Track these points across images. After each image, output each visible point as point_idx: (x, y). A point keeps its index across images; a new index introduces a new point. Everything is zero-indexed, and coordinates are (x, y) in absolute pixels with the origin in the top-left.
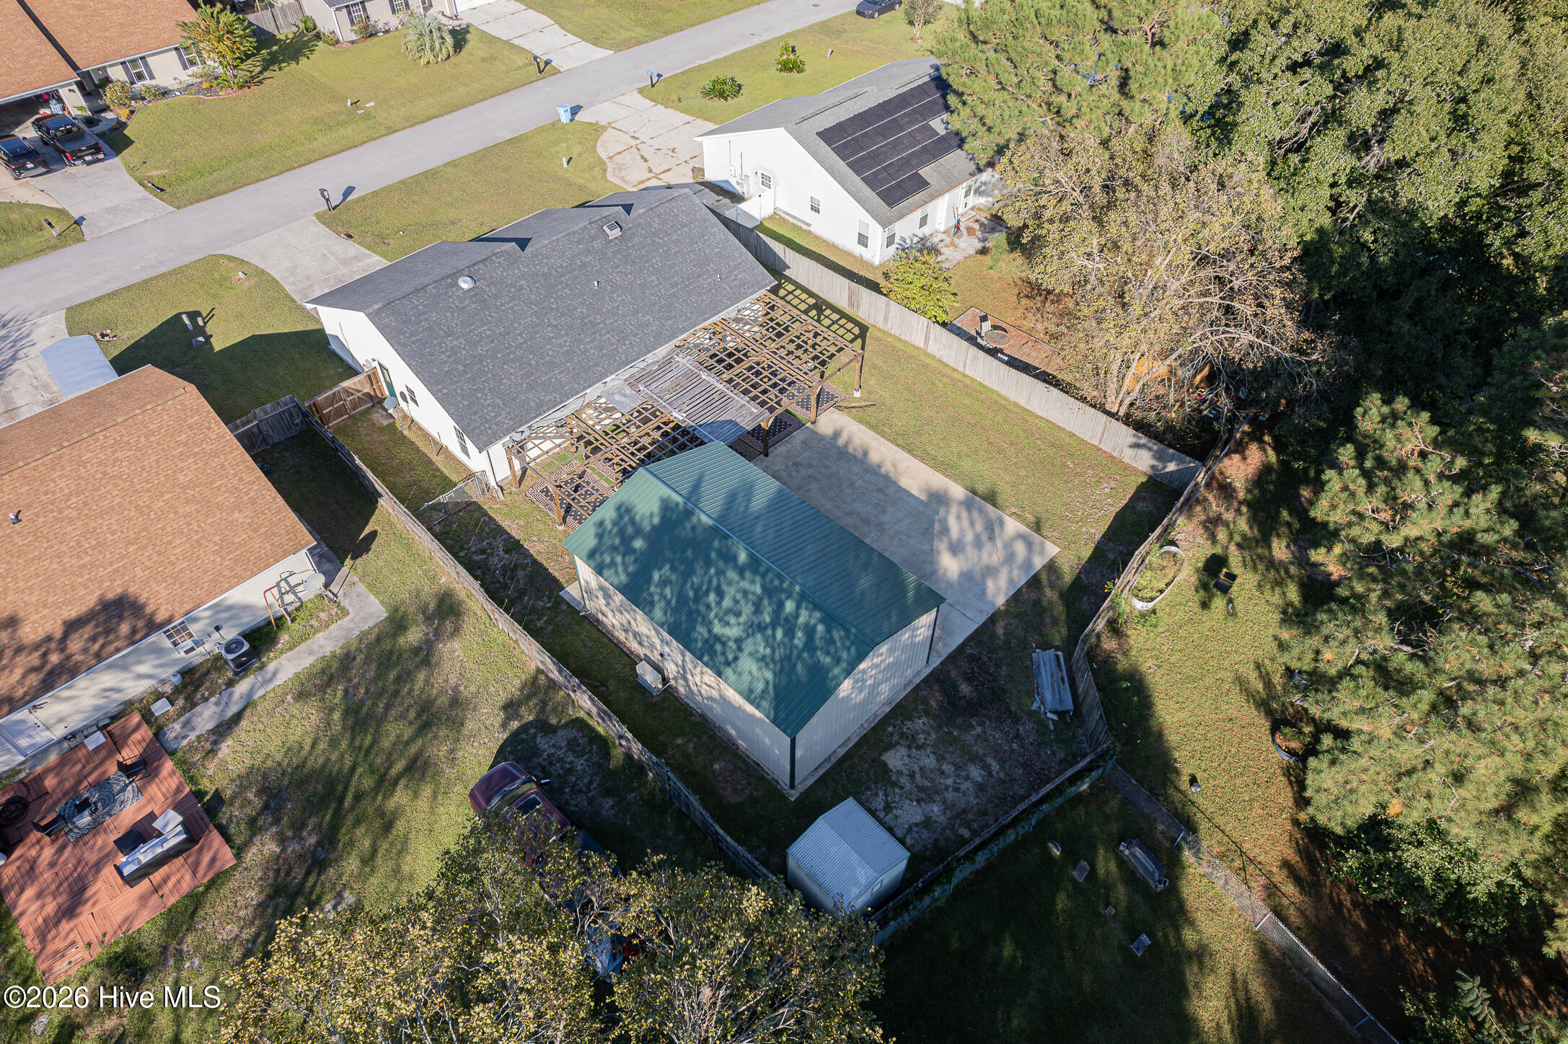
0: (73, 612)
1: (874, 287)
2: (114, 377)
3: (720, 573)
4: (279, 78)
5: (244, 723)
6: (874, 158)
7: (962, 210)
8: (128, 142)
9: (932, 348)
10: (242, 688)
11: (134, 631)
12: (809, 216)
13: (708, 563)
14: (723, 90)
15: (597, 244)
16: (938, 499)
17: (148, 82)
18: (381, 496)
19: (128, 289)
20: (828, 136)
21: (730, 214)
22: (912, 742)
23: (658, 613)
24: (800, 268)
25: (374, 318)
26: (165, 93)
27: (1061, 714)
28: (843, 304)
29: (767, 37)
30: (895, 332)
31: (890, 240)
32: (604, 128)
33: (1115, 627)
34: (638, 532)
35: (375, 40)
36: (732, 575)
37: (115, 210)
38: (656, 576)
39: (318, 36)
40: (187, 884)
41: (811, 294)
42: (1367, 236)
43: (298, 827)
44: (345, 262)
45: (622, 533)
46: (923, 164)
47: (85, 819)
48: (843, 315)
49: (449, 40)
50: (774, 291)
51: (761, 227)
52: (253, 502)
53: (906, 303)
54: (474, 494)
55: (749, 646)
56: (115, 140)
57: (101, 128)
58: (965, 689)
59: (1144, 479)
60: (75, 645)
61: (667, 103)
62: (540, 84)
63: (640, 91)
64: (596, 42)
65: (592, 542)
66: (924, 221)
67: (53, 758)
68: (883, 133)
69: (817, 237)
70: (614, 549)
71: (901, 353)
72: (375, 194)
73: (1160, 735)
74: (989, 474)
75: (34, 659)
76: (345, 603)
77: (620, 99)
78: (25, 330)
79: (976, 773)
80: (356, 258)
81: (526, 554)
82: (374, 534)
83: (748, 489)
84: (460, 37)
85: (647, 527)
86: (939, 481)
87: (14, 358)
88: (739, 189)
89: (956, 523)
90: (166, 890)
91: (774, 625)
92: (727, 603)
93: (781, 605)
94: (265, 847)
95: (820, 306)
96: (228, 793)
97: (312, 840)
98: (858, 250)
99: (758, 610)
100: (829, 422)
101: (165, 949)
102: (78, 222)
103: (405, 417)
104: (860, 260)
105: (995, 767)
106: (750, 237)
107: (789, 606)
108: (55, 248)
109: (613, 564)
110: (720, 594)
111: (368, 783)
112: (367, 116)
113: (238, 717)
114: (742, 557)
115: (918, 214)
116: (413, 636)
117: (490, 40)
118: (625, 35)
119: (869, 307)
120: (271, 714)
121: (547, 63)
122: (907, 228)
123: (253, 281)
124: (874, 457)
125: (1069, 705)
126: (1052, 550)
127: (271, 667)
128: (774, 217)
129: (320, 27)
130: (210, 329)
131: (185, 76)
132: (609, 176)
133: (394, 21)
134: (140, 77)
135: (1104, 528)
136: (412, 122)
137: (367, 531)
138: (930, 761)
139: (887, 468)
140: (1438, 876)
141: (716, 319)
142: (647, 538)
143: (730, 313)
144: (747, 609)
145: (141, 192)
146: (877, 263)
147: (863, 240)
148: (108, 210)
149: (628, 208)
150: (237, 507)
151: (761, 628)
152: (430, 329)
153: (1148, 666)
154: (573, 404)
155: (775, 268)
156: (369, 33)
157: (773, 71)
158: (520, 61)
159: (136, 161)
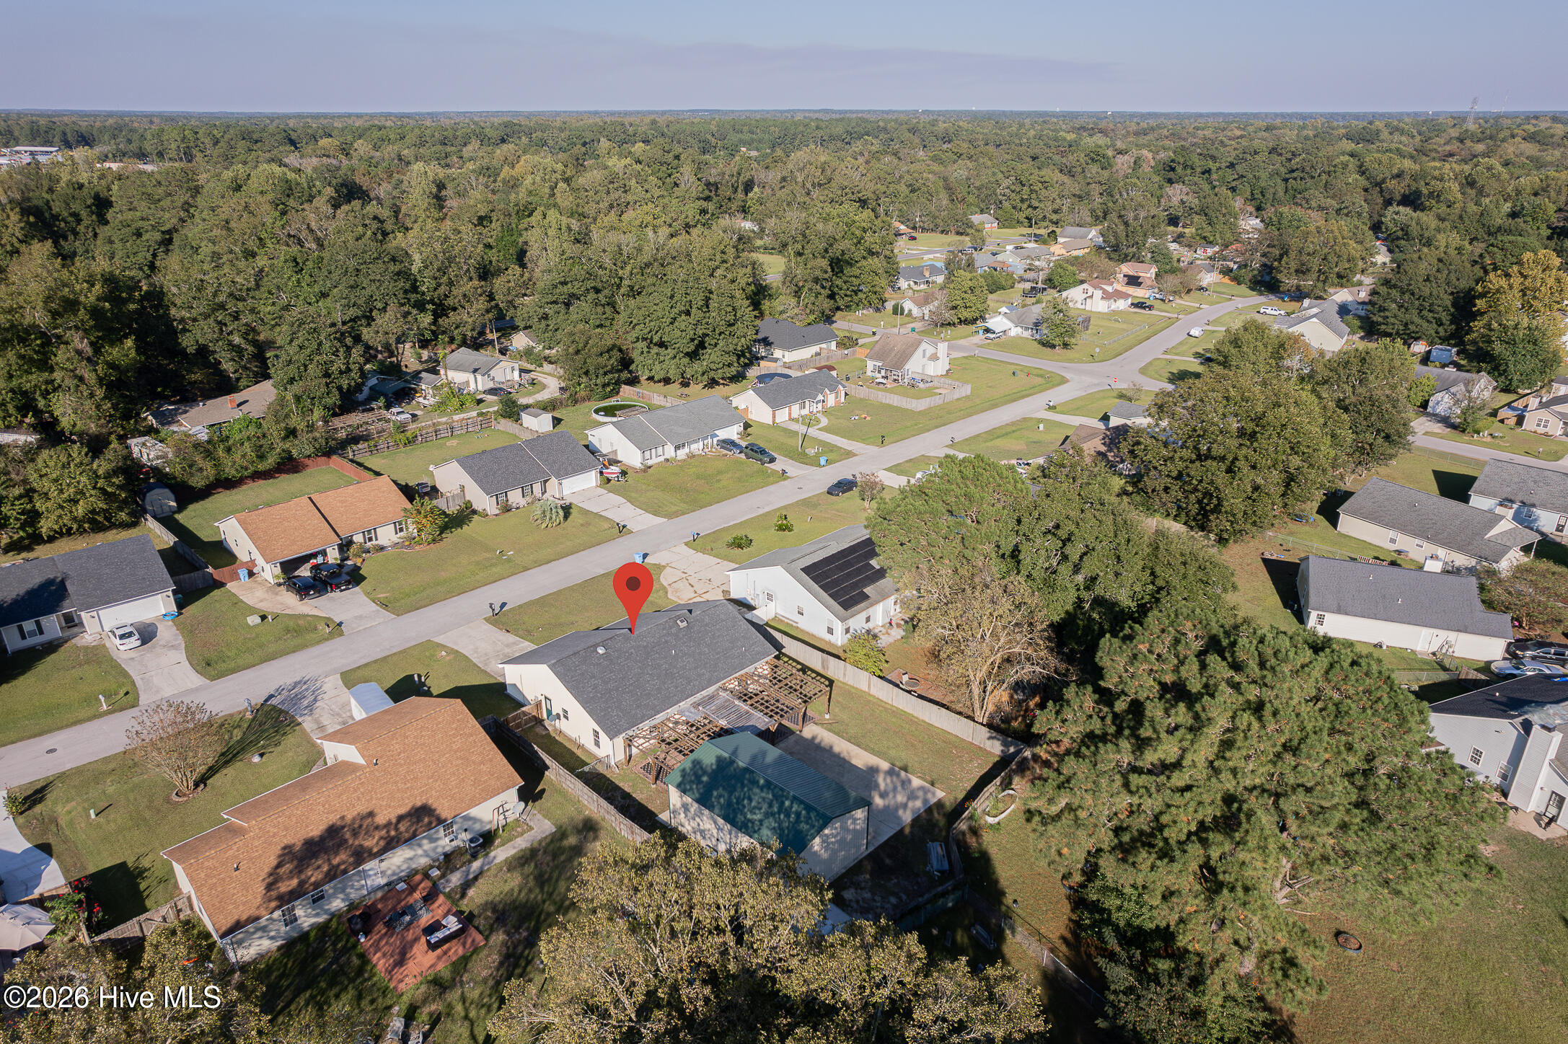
0: (402, 811)
1: (838, 657)
2: (392, 704)
3: (750, 789)
4: (452, 537)
5: (481, 881)
6: (836, 583)
7: (892, 613)
8: (363, 578)
9: (873, 691)
10: (476, 865)
11: (430, 823)
12: (797, 618)
13: (743, 786)
14: (740, 543)
15: (674, 630)
16: (873, 771)
17: (374, 542)
18: (547, 768)
19: (375, 662)
20: (807, 570)
21: (749, 616)
22: (857, 886)
23: (717, 810)
24: (791, 648)
25: (552, 667)
26: (382, 548)
27: (942, 872)
28: (818, 668)
29: (767, 509)
30: (850, 682)
31: (847, 631)
32: (664, 567)
33: (975, 831)
34: (705, 772)
35: (510, 513)
36: (756, 790)
37: (360, 617)
38: (715, 793)
39: (475, 512)
40: (461, 952)
41: (798, 663)
42: (1095, 616)
43: (517, 928)
44: (507, 646)
45: (695, 774)
46: (866, 586)
47: (408, 918)
48: (818, 674)
49: (561, 513)
50: (777, 657)
51: (767, 624)
52: (491, 760)
53: (856, 664)
54: (601, 769)
55: (766, 823)
56: (355, 577)
57: (345, 570)
58: (888, 861)
59: (997, 759)
60: (402, 827)
61: (704, 551)
62: (621, 540)
63: (686, 544)
64: (656, 513)
65: (679, 779)
66: (868, 620)
67: (379, 894)
68: (840, 568)
69: (802, 631)
70: (692, 782)
71: (854, 695)
72: (520, 606)
73: (996, 882)
74: (903, 756)
75: (383, 832)
76: (531, 824)
77: (674, 549)
78: (318, 684)
79: (893, 900)
80: (514, 643)
81: (634, 800)
82: (543, 791)
83: (764, 754)
84: (567, 510)
85: (709, 770)
86: (873, 760)
87: (315, 700)
88: (753, 603)
89: (882, 781)
90: (451, 953)
91: (779, 813)
92: (754, 804)
93: (783, 803)
94: (499, 937)
95: (804, 669)
96: (476, 912)
97: (525, 934)
98: (828, 637)
99: (770, 806)
100: (809, 731)
101: (454, 980)
102: (340, 624)
103: (556, 730)
104: (829, 643)
105: (904, 897)
106: (761, 629)
107: (787, 803)
108: (327, 639)
109: (691, 789)
110: (750, 800)
111: (552, 909)
112: (509, 560)
113: (476, 878)
114: (762, 782)
115: (863, 615)
116: (572, 840)
117: (586, 512)
118: (674, 509)
119: (835, 669)
120: (496, 876)
121: (624, 527)
122: (858, 622)
123: (452, 656)
124: (836, 749)
125: (946, 866)
126: (940, 794)
127: (492, 854)
128: (775, 619)
129: (475, 506)
130: (427, 682)
131: (395, 538)
132: (670, 596)
133: (522, 502)
134: (370, 539)
135: (973, 783)
136: (539, 564)
137: (539, 788)
138: (868, 895)
139: (844, 755)
140: (1129, 924)
141: (742, 672)
142: (709, 776)
143: (750, 669)
144: (765, 807)
145: (374, 607)
146: (839, 644)
147: (830, 631)
148: (356, 617)
149: (690, 611)
150: (482, 763)
151: (773, 814)
152: (582, 674)
153: (993, 851)
154: (660, 717)
155: (778, 646)
156: (507, 509)
157: (773, 531)
158: (606, 525)
159: (369, 589)
